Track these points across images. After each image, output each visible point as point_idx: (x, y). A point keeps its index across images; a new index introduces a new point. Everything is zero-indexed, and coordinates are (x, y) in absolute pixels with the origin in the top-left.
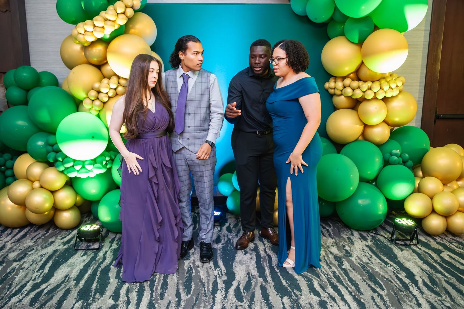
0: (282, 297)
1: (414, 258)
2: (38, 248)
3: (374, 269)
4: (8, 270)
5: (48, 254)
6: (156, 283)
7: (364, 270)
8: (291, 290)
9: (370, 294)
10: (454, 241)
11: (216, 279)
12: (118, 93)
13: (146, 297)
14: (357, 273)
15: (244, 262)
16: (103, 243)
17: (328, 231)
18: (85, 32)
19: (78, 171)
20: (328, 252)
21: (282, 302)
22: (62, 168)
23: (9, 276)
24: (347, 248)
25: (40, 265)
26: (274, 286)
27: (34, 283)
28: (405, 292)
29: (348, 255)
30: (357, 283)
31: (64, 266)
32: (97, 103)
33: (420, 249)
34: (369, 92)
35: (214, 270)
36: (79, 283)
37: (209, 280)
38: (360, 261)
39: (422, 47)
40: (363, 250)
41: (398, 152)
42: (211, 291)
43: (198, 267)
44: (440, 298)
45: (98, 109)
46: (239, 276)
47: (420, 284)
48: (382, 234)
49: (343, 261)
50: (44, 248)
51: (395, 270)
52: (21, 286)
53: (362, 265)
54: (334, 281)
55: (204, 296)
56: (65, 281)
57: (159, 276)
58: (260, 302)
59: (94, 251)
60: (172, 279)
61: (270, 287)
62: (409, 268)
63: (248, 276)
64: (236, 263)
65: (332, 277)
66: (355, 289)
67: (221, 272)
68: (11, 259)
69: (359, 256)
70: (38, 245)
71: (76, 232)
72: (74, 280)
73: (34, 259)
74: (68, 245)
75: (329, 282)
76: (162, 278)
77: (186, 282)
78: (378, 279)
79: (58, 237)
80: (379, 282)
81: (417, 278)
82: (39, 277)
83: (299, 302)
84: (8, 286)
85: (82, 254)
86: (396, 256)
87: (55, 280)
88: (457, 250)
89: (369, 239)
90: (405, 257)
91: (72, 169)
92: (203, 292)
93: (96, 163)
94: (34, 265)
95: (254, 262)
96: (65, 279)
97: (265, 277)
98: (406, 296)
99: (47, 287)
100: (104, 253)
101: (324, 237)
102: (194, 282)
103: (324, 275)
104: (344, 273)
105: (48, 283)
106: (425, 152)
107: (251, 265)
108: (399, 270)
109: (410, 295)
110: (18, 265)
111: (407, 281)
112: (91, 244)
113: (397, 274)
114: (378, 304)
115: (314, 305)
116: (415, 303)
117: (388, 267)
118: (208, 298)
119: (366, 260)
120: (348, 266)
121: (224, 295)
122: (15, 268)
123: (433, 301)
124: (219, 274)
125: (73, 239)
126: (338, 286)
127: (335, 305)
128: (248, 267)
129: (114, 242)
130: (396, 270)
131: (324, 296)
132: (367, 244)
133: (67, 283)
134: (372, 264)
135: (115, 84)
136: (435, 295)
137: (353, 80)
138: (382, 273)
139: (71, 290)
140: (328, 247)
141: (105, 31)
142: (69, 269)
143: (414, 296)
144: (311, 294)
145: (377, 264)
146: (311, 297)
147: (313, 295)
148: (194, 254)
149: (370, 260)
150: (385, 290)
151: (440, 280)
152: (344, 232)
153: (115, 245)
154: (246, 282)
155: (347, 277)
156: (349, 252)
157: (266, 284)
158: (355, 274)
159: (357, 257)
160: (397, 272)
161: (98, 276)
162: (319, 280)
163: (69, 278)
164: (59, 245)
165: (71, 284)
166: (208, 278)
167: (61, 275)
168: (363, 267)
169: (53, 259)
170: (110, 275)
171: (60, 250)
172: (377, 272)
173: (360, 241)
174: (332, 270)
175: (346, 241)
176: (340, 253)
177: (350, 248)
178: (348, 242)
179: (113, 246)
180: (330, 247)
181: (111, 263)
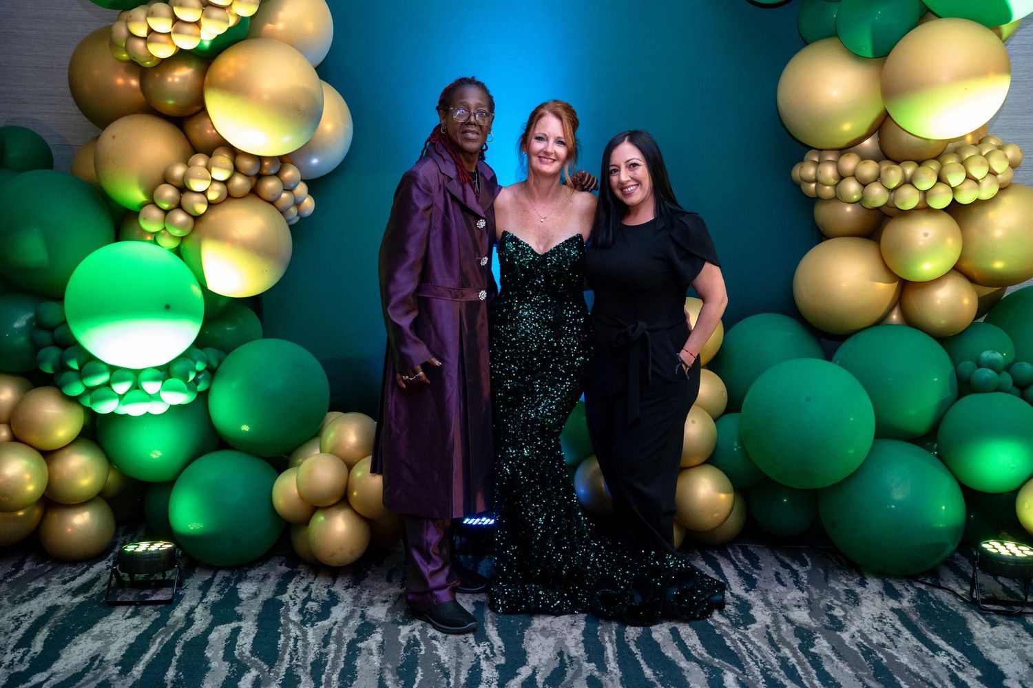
1: (1021, 644)
2: (2, 602)
3: (896, 657)
5: (33, 616)
6: (327, 667)
7: (869, 659)
11: (479, 663)
12: (234, 193)
14: (847, 663)
15: (553, 630)
16: (183, 590)
17: (795, 573)
18: (148, 34)
19: (121, 397)
20: (782, 619)
22: (76, 389)
24: (838, 612)
25: (18, 638)
26: (621, 679)
27: (12, 672)
29: (836, 626)
30: (839, 684)
31: (85, 637)
32: (180, 217)
34: (907, 190)
35: (474, 644)
36: (130, 670)
37: (459, 665)
38: (862, 641)
40: (881, 618)
41: (1000, 357)
42: (464, 684)
43: (434, 639)
45: (177, 233)
46: (537, 657)
48: (953, 586)
49: (817, 637)
50: (19, 603)
51: (952, 664)
53: (864, 650)
54: (779, 675)
56: (94, 667)
57: (335, 655)
59: (159, 606)
60: (367, 661)
61: (612, 681)
63: (559, 659)
64: (533, 633)
65: (775, 668)
67: (492, 648)
69: (865, 630)
71: (100, 566)
72: (116, 665)
74: (86, 595)
75: (765, 678)
76: (343, 659)
77: (402, 666)
78: (898, 678)
79: (53, 579)
81: (1009, 683)
82: (21, 660)
85: (128, 614)
86: (969, 635)
87: (66, 665)
89: (909, 595)
90: (996, 640)
91: (105, 391)
92: (444, 686)
93: (170, 377)
94: (3, 639)
95: (577, 633)
96: (92, 664)
97: (602, 661)
99: (48, 679)
100: (187, 611)
101: (782, 587)
102: (421, 667)
103: (757, 664)
104: (809, 661)
105: (49, 672)
107: (569, 637)
108: (965, 664)
112: (148, 592)
113: (955, 671)
117: (936, 657)
119: (880, 638)
120: (825, 649)
124: (485, 653)
125: (97, 583)
128: (561, 642)
129: (209, 588)
130: (956, 664)
132: (896, 605)
133: (99, 670)
134: (893, 649)
135: (225, 168)
137: (864, 158)
138: (914, 667)
139: (112, 683)
140: (785, 607)
141: (202, 32)
142: (99, 644)
145: (908, 648)
149: (892, 640)
152: (841, 577)
153: (214, 593)
154: (552, 669)
155: (816, 671)
156: (841, 621)
157: (603, 675)
158: (841, 665)
159: (857, 631)
160: (957, 668)
161: (178, 657)
162: (741, 672)
163: (101, 661)
164: (61, 596)
165: (110, 673)
166: (457, 661)
167: (80, 657)
168: (868, 653)
169: (49, 625)
170: (209, 654)
171: (64, 606)
172: (901, 664)
173: (880, 600)
174: (780, 654)
175: (838, 598)
176: (815, 622)
177: (843, 613)
178: (844, 600)
179: (209, 597)
180: (789, 608)
181: (209, 630)
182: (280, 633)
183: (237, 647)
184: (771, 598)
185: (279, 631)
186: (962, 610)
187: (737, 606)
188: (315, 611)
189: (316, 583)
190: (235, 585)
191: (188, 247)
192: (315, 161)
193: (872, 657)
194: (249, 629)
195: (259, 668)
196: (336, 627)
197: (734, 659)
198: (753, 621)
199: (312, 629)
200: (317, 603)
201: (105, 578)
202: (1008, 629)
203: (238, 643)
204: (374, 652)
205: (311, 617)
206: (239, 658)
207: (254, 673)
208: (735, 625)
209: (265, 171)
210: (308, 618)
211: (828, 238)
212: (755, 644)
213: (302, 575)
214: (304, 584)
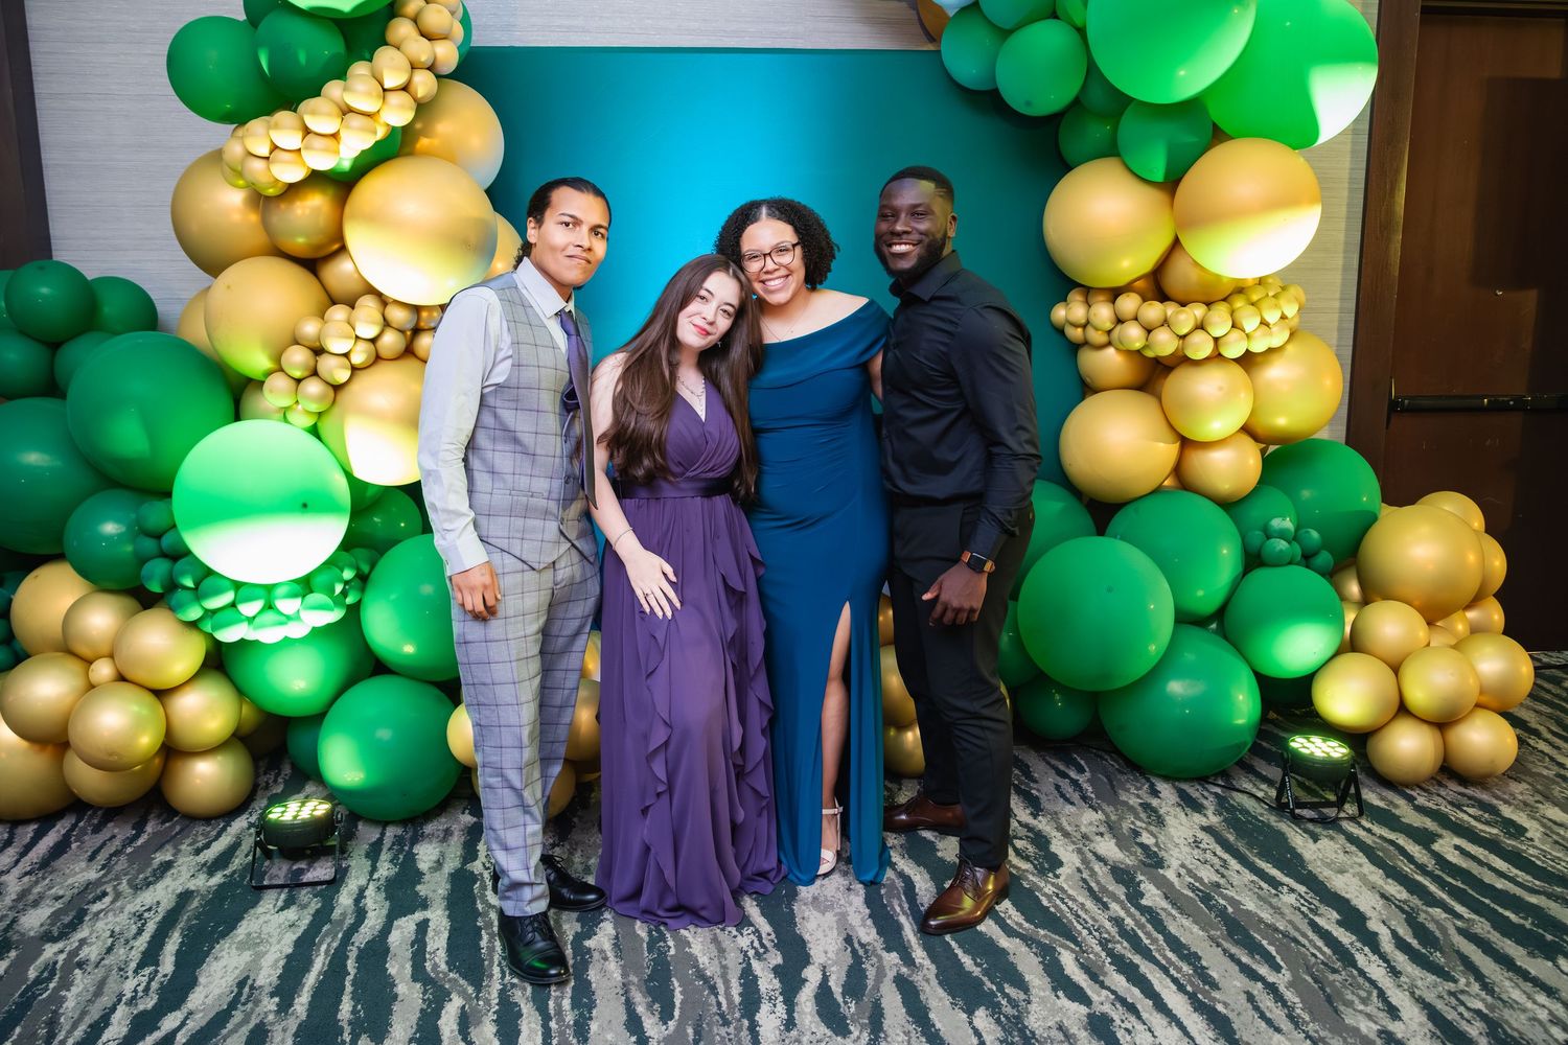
0: (970, 1012)
1: (1355, 863)
2: (121, 888)
3: (1240, 903)
4: (32, 974)
5: (159, 910)
7: (1210, 908)
8: (994, 988)
9: (1238, 984)
10: (1465, 801)
11: (749, 965)
12: (384, 353)
13: (530, 1038)
14: (1191, 919)
15: (827, 900)
16: (347, 859)
17: (1075, 784)
18: (271, 152)
19: (251, 620)
20: (1090, 856)
21: (974, 1028)
22: (194, 613)
23: (41, 994)
24: (1146, 839)
25: (142, 949)
26: (937, 976)
27: (135, 1012)
28: (1343, 973)
29: (1154, 861)
30: (1196, 953)
31: (227, 945)
32: (313, 387)
33: (1369, 831)
34: (1199, 336)
36: (291, 1005)
37: (724, 967)
38: (1192, 881)
39: (1346, 185)
40: (1197, 843)
41: (1287, 524)
42: (740, 1004)
44: (1451, 986)
45: (315, 407)
46: (821, 949)
47: (1387, 944)
48: (1248, 786)
49: (1141, 881)
50: (141, 888)
51: (1303, 905)
52: (91, 1026)
53: (1200, 894)
54: (1123, 948)
55: (721, 1022)
56: (243, 999)
58: (904, 1032)
59: (319, 888)
60: (603, 971)
61: (927, 981)
62: (1347, 896)
63: (849, 949)
64: (804, 907)
65: (1114, 937)
66: (1191, 972)
67: (760, 938)
68: (32, 934)
69: (1187, 863)
70: (117, 878)
71: (240, 824)
72: (272, 995)
73: (117, 930)
74: (225, 873)
75: (1108, 955)
77: (651, 978)
78: (1256, 935)
79: (183, 847)
80: (1262, 946)
81: (1374, 925)
82: (147, 989)
83: (1026, 1024)
84: (43, 1029)
85: (280, 904)
86: (1300, 858)
87: (206, 997)
88: (1481, 830)
89: (1210, 804)
90: (1328, 861)
91: (230, 612)
92: (715, 1009)
93: (312, 592)
94: (122, 951)
95: (858, 899)
96: (240, 994)
97: (905, 948)
98: (1350, 985)
99: (183, 1024)
100: (354, 896)
101: (1069, 806)
102: (676, 978)
103: (1091, 933)
104: (1148, 921)
105: (184, 1010)
106: (1369, 521)
107: (850, 910)
108: (1317, 904)
109: (1361, 980)
110: (62, 951)
111: (1345, 937)
112: (302, 865)
113: (1311, 916)
114: (1268, 1015)
115: (1074, 1030)
116: (1380, 1005)
117: (1281, 896)
118: (735, 1029)
119: (1209, 874)
120: (1158, 899)
121: (785, 1016)
122: (56, 963)
123: (1430, 997)
124: (753, 948)
125: (238, 852)
126: (1138, 966)
127: (1140, 1027)
128: (842, 918)
129: (379, 854)
130: (1307, 904)
131: (1101, 1000)
132: (1204, 822)
133: (250, 1005)
134: (1230, 888)
135: (374, 323)
136: (1434, 977)
137: (1145, 299)
138: (1266, 915)
139: (269, 1028)
140: (1085, 837)
141: (341, 147)
142: (247, 956)
143: (1373, 983)
144: (1058, 997)
145: (1246, 886)
146: (1060, 1006)
147: (1066, 1000)
149: (1223, 876)
150: (1283, 971)
151: (1444, 930)
152: (1128, 786)
153: (386, 864)
154: (846, 968)
155: (1162, 936)
156: (1155, 852)
157: (913, 971)
158: (1185, 922)
159: (1180, 866)
160: (1310, 910)
161: (350, 977)
162: (1077, 949)
163: (252, 988)
164: (193, 876)
165: (265, 1010)
166: (720, 963)
167: (224, 980)
168: (1206, 899)
169: (181, 925)
170: (392, 968)
171: (198, 891)
172: (1248, 912)
173: (1183, 816)
174: (1111, 913)
175: (1137, 817)
176: (1128, 856)
177: (1154, 841)
178: (1146, 820)
179: (381, 871)
180: (1091, 837)
181: (386, 929)
182: (480, 929)
183: (428, 956)
184: (1065, 824)
185: (478, 923)
187: (1033, 842)
190: (411, 848)
191: (327, 424)
193: (1214, 905)
194: (438, 919)
195: (463, 994)
197: (1061, 928)
198: (1061, 864)
201: (248, 843)
202: (1332, 844)
203: (428, 950)
204: (609, 954)
206: (432, 975)
207: (457, 1001)
208: (1041, 872)
209: (422, 324)
212: (1074, 900)
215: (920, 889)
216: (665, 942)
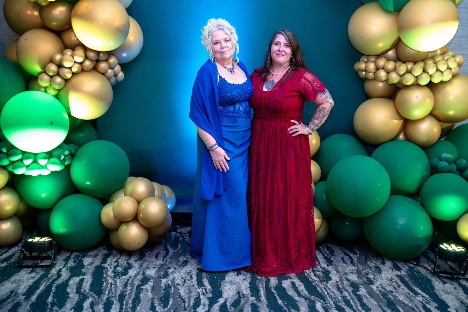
1: (457, 292)
3: (398, 297)
6: (126, 297)
8: (287, 309)
11: (199, 296)
12: (85, 69)
13: (114, 309)
14: (374, 299)
15: (235, 282)
16: (56, 261)
17: (351, 258)
19: (27, 166)
20: (344, 279)
22: (5, 162)
24: (371, 276)
26: (267, 304)
29: (370, 282)
30: (370, 308)
31: (7, 282)
32: (58, 80)
34: (408, 75)
35: (197, 288)
36: (30, 297)
37: (190, 297)
38: (382, 289)
40: (391, 279)
41: (451, 156)
42: (192, 306)
43: (178, 284)
45: (57, 87)
46: (227, 294)
48: (426, 265)
49: (360, 287)
51: (424, 301)
53: (383, 293)
54: (342, 304)
55: (184, 309)
56: (12, 296)
57: (130, 292)
59: (44, 268)
60: (146, 294)
61: (263, 305)
63: (238, 295)
64: (225, 283)
65: (340, 301)
67: (206, 290)
69: (383, 285)
71: (14, 249)
72: (23, 295)
74: (8, 263)
75: (335, 305)
76: (134, 294)
77: (162, 297)
78: (398, 307)
81: (451, 310)
85: (28, 272)
86: (433, 288)
89: (405, 269)
90: (445, 290)
91: (20, 163)
92: (183, 306)
93: (52, 157)
95: (247, 283)
97: (259, 297)
100: (58, 271)
101: (344, 264)
102: (172, 298)
103: (332, 299)
104: (356, 298)
107: (243, 285)
108: (430, 301)
112: (39, 262)
113: (425, 304)
117: (417, 297)
119: (390, 288)
120: (364, 293)
121: (207, 310)
124: (202, 292)
125: (13, 257)
126: (345, 309)
128: (239, 287)
129: (69, 260)
130: (426, 301)
132: (398, 273)
133: (14, 298)
134: (397, 293)
135: (81, 57)
137: (388, 60)
138: (406, 302)
139: (21, 303)
140: (346, 273)
142: (15, 285)
145: (403, 293)
148: (173, 273)
149: (396, 289)
152: (373, 260)
153: (71, 263)
154: (234, 299)
155: (360, 302)
156: (372, 280)
157: (259, 303)
158: (371, 300)
159: (380, 285)
160: (426, 302)
161: (53, 292)
162: (324, 302)
163: (16, 293)
165: (20, 299)
166: (189, 295)
167: (5, 291)
168: (384, 295)
170: (69, 290)
172: (400, 300)
173: (391, 271)
174: (343, 295)
175: (371, 269)
176: (360, 280)
177: (374, 277)
178: (374, 271)
179: (69, 265)
180: (348, 274)
181: (69, 280)
182: (104, 281)
183: (82, 288)
184: (339, 269)
185: (103, 280)
186: (429, 276)
187: (323, 273)
188: (121, 271)
189: (121, 258)
190: (82, 258)
191: (62, 94)
192: (125, 55)
193: (386, 297)
194: (88, 280)
195: (94, 297)
196: (131, 279)
197: (321, 297)
198: (330, 279)
199: (119, 280)
200: (121, 268)
201: (17, 255)
202: (451, 286)
203: (83, 286)
204: (149, 290)
205: (119, 274)
206: (83, 292)
207: (91, 299)
208: (322, 281)
209: (100, 59)
210: (117, 275)
211: (370, 98)
212: (331, 290)
213: (114, 255)
214: (115, 259)
215: (272, 282)
216: (171, 288)
